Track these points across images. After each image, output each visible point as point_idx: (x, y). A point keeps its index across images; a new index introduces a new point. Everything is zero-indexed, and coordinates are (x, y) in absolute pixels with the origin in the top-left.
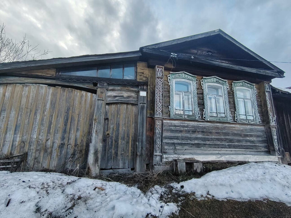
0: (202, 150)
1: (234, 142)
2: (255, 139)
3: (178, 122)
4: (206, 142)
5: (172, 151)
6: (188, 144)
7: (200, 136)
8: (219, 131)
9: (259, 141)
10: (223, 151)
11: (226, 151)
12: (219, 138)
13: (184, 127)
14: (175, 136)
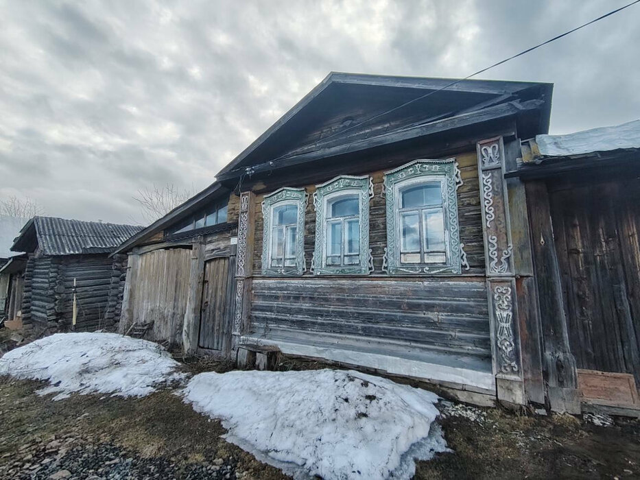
0: (308, 334)
1: (378, 322)
2: (442, 316)
3: (273, 281)
4: (317, 319)
5: (262, 331)
6: (285, 320)
7: (306, 306)
8: (344, 296)
9: (459, 325)
10: (350, 340)
11: (357, 340)
12: (343, 312)
13: (281, 289)
14: (268, 306)
